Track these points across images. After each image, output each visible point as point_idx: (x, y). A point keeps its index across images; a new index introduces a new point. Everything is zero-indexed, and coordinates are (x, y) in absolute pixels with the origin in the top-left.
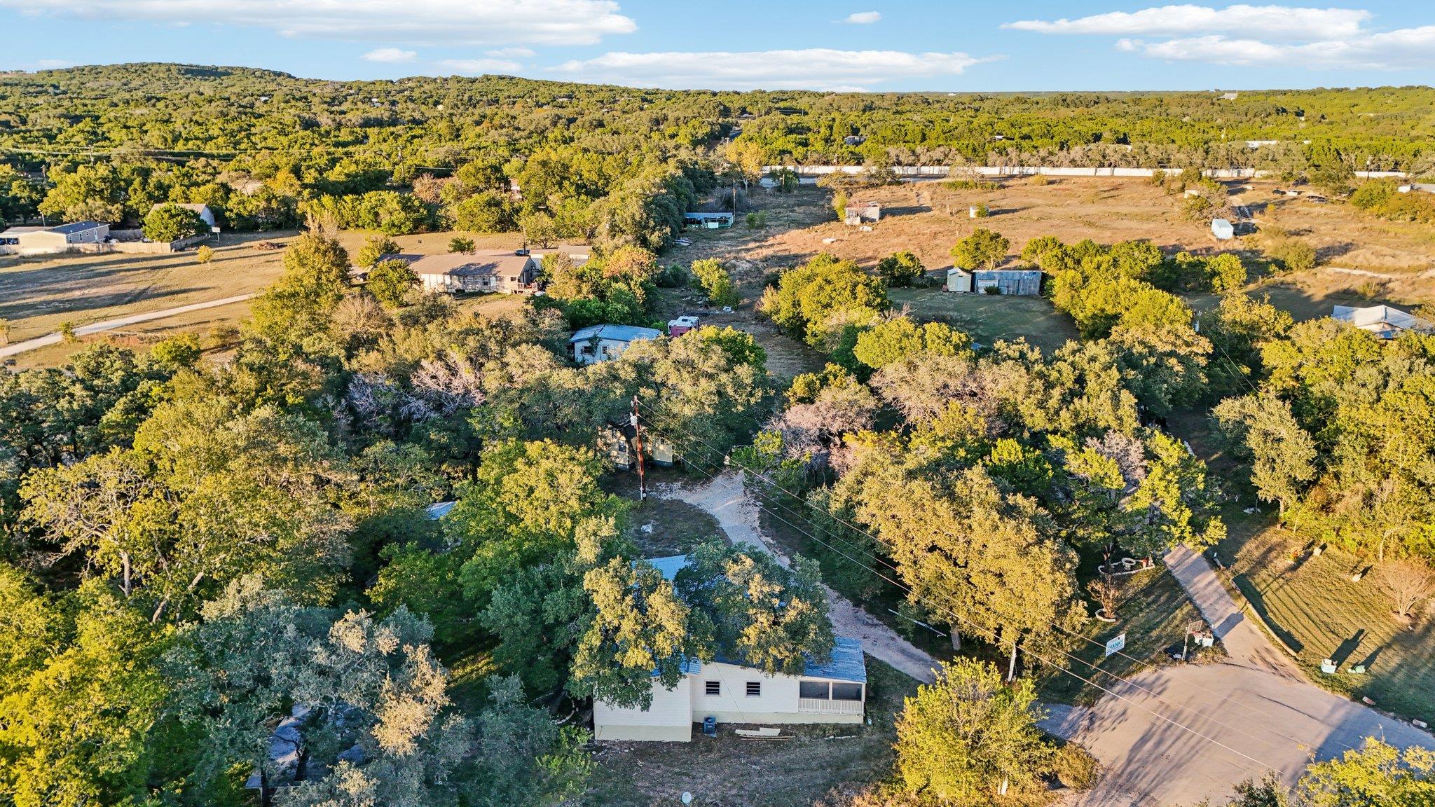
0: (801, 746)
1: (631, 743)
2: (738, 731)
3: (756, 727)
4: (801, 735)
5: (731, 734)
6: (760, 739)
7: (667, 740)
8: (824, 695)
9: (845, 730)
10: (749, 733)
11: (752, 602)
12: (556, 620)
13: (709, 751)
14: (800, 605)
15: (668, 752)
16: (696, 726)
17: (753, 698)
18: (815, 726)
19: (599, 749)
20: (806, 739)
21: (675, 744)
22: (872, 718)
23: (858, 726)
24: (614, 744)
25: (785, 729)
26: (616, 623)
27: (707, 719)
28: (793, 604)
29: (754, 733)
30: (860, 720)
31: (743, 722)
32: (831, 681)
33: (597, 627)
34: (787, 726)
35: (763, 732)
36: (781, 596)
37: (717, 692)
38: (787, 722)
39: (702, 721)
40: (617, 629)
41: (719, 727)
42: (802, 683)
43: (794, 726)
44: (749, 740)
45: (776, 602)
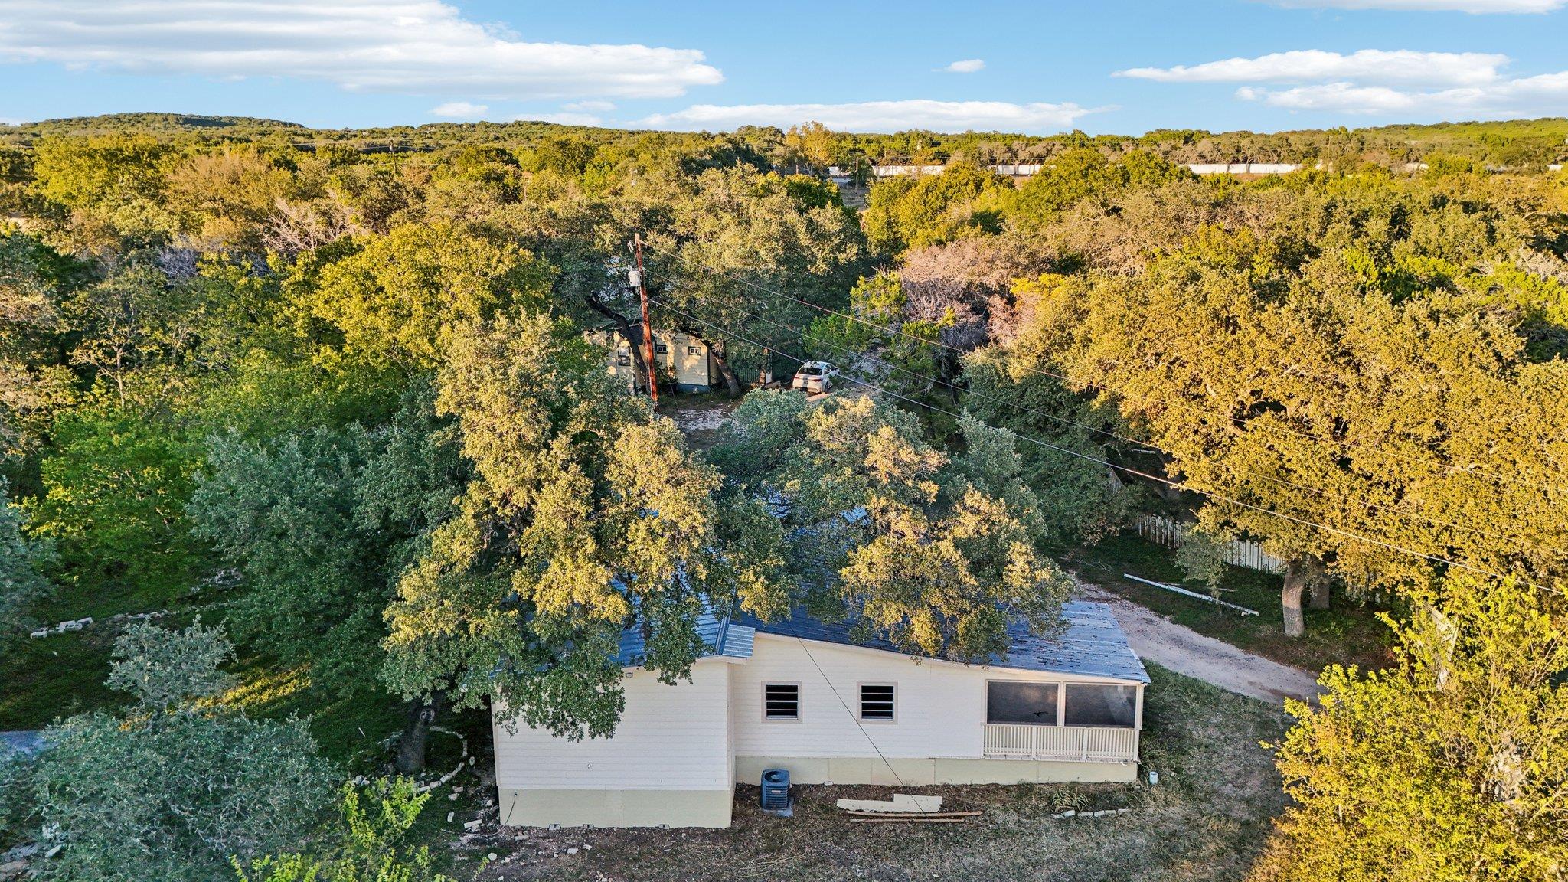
0: (997, 834)
1: (587, 833)
2: (842, 803)
3: (885, 793)
4: (995, 808)
5: (827, 808)
6: (898, 819)
7: (673, 825)
8: (1045, 716)
9: (1099, 797)
10: (868, 806)
11: (873, 483)
12: (385, 522)
13: (776, 849)
14: (984, 506)
15: (674, 854)
16: (743, 794)
17: (876, 726)
18: (1025, 790)
19: (505, 848)
20: (1011, 820)
21: (693, 833)
22: (1157, 768)
23: (1129, 788)
24: (546, 834)
25: (954, 797)
26: (520, 498)
27: (768, 775)
28: (968, 500)
29: (880, 806)
30: (1130, 775)
31: (855, 781)
32: (1062, 680)
33: (469, 510)
34: (958, 789)
35: (902, 804)
36: (941, 476)
37: (791, 711)
38: (957, 781)
39: (757, 781)
40: (526, 517)
41: (797, 794)
42: (993, 689)
43: (973, 789)
44: (869, 821)
45: (932, 489)
